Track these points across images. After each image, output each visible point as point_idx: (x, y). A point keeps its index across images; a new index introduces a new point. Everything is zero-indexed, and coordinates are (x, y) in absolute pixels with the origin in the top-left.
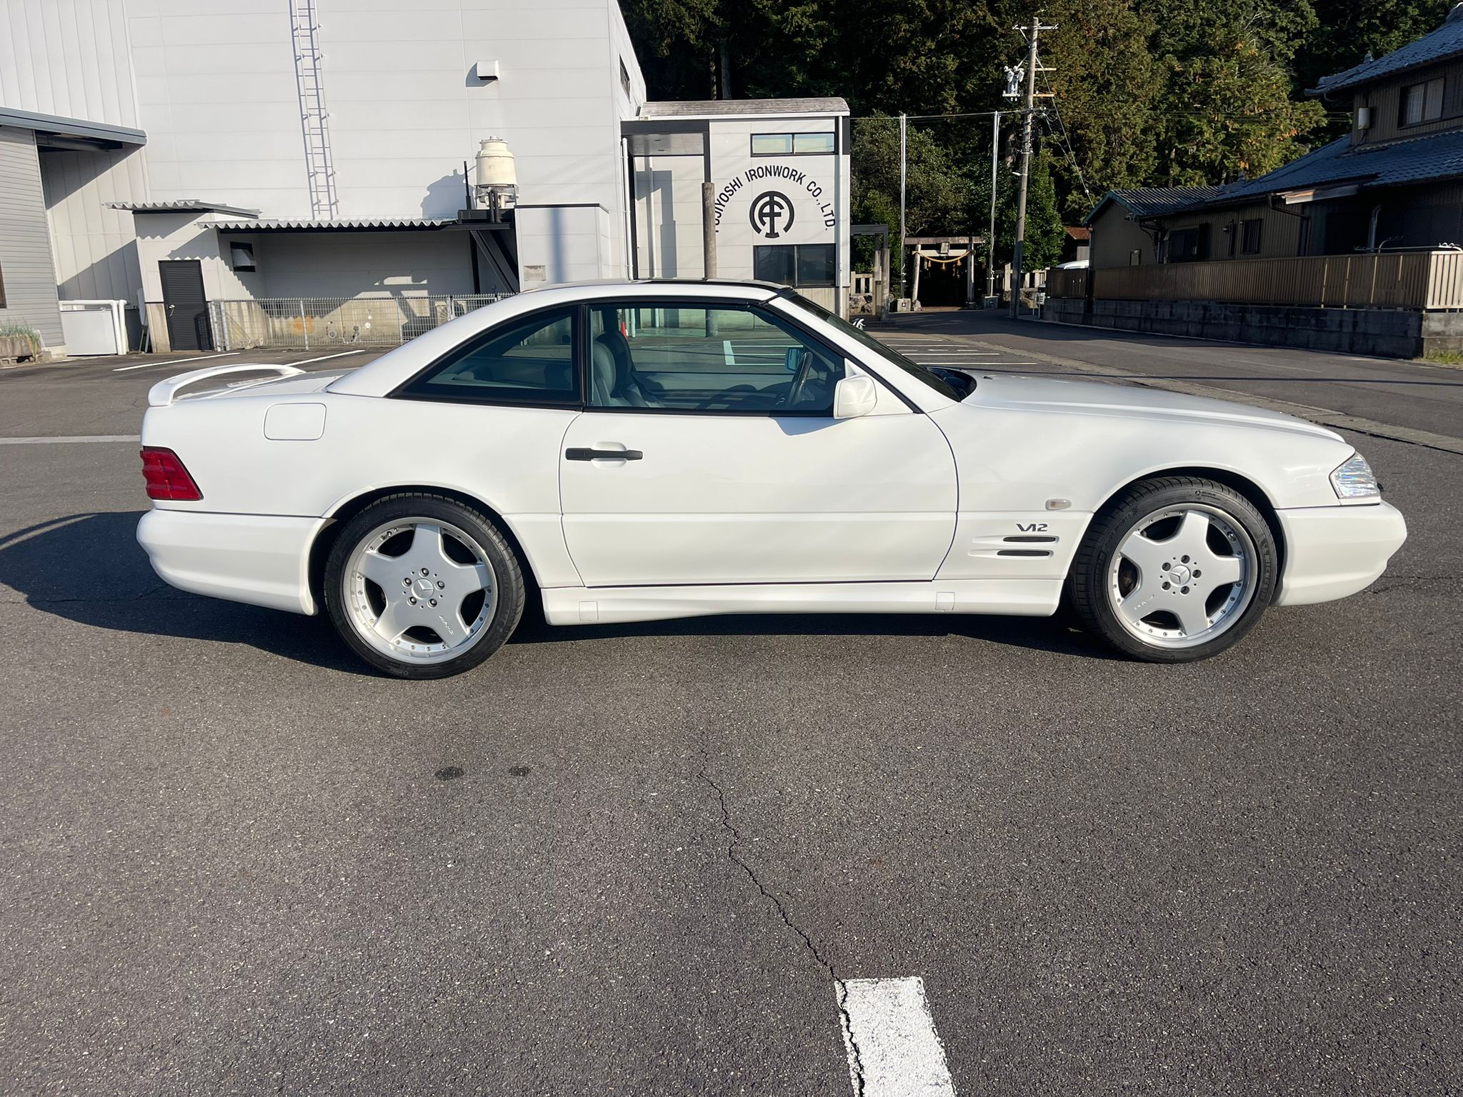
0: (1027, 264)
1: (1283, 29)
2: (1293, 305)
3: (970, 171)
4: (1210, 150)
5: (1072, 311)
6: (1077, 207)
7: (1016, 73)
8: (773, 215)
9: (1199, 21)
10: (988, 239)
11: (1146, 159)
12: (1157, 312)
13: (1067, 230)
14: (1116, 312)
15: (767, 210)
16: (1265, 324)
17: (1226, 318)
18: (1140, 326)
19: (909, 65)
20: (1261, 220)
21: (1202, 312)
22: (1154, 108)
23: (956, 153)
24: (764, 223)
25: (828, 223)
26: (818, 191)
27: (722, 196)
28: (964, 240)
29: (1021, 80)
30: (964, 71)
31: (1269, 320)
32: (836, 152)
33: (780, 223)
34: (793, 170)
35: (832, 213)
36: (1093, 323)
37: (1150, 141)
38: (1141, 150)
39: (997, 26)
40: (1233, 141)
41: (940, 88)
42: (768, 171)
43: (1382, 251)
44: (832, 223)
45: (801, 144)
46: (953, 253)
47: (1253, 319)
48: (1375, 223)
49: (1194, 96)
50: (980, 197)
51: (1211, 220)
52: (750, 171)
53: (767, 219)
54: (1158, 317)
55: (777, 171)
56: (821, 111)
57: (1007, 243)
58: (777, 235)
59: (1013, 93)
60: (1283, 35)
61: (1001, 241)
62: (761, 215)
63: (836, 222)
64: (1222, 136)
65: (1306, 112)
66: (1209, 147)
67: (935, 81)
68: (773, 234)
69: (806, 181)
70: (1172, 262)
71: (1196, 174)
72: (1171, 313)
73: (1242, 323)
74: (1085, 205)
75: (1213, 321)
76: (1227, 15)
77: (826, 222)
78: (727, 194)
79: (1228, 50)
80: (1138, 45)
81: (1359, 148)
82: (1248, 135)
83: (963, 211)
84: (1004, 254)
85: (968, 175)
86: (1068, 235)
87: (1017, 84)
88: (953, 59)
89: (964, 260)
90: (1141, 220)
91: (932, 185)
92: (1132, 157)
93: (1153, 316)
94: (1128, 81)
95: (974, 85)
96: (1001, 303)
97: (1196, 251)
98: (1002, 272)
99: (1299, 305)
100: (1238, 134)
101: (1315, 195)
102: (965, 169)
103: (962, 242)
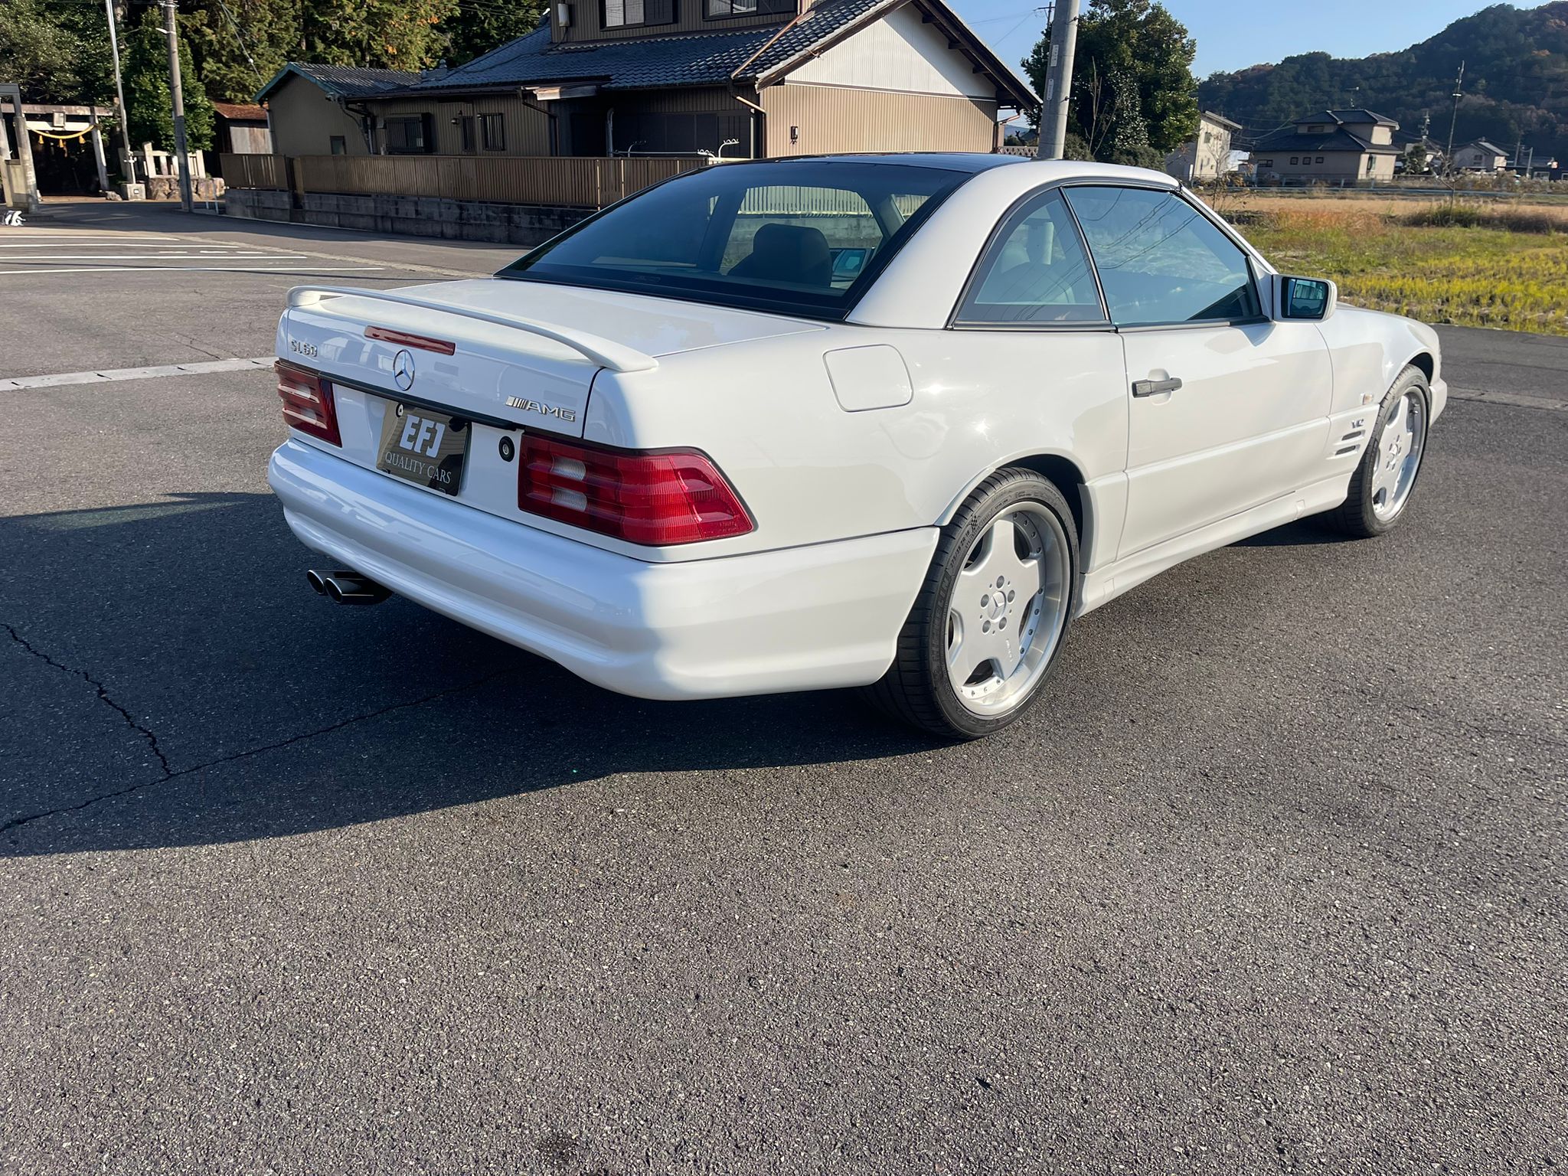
0: (172, 146)
2: (566, 207)
3: (69, 20)
4: (354, 27)
5: (272, 206)
6: (218, 78)
10: (114, 111)
11: (287, 29)
12: (397, 209)
13: (216, 106)
14: (338, 206)
16: (537, 225)
17: (488, 217)
18: (376, 225)
20: (501, 114)
21: (458, 211)
28: (84, 111)
31: (540, 221)
36: (307, 220)
37: (287, 9)
38: (280, 17)
40: (376, 20)
43: (632, 155)
46: (71, 126)
47: (523, 220)
48: (611, 125)
50: (90, 56)
51: (429, 109)
54: (399, 216)
57: (142, 117)
61: (134, 115)
64: (363, 14)
66: (353, 24)
71: (343, 53)
72: (417, 211)
73: (509, 225)
74: (229, 77)
75: (472, 222)
82: (390, 16)
83: (77, 72)
84: (145, 132)
85: (69, 26)
86: (216, 113)
89: (88, 136)
90: (346, 103)
91: (25, 34)
92: (270, 24)
93: (393, 214)
96: (149, 193)
97: (420, 143)
98: (141, 153)
99: (571, 207)
100: (379, 13)
101: (561, 93)
102: (62, 18)
103: (81, 113)
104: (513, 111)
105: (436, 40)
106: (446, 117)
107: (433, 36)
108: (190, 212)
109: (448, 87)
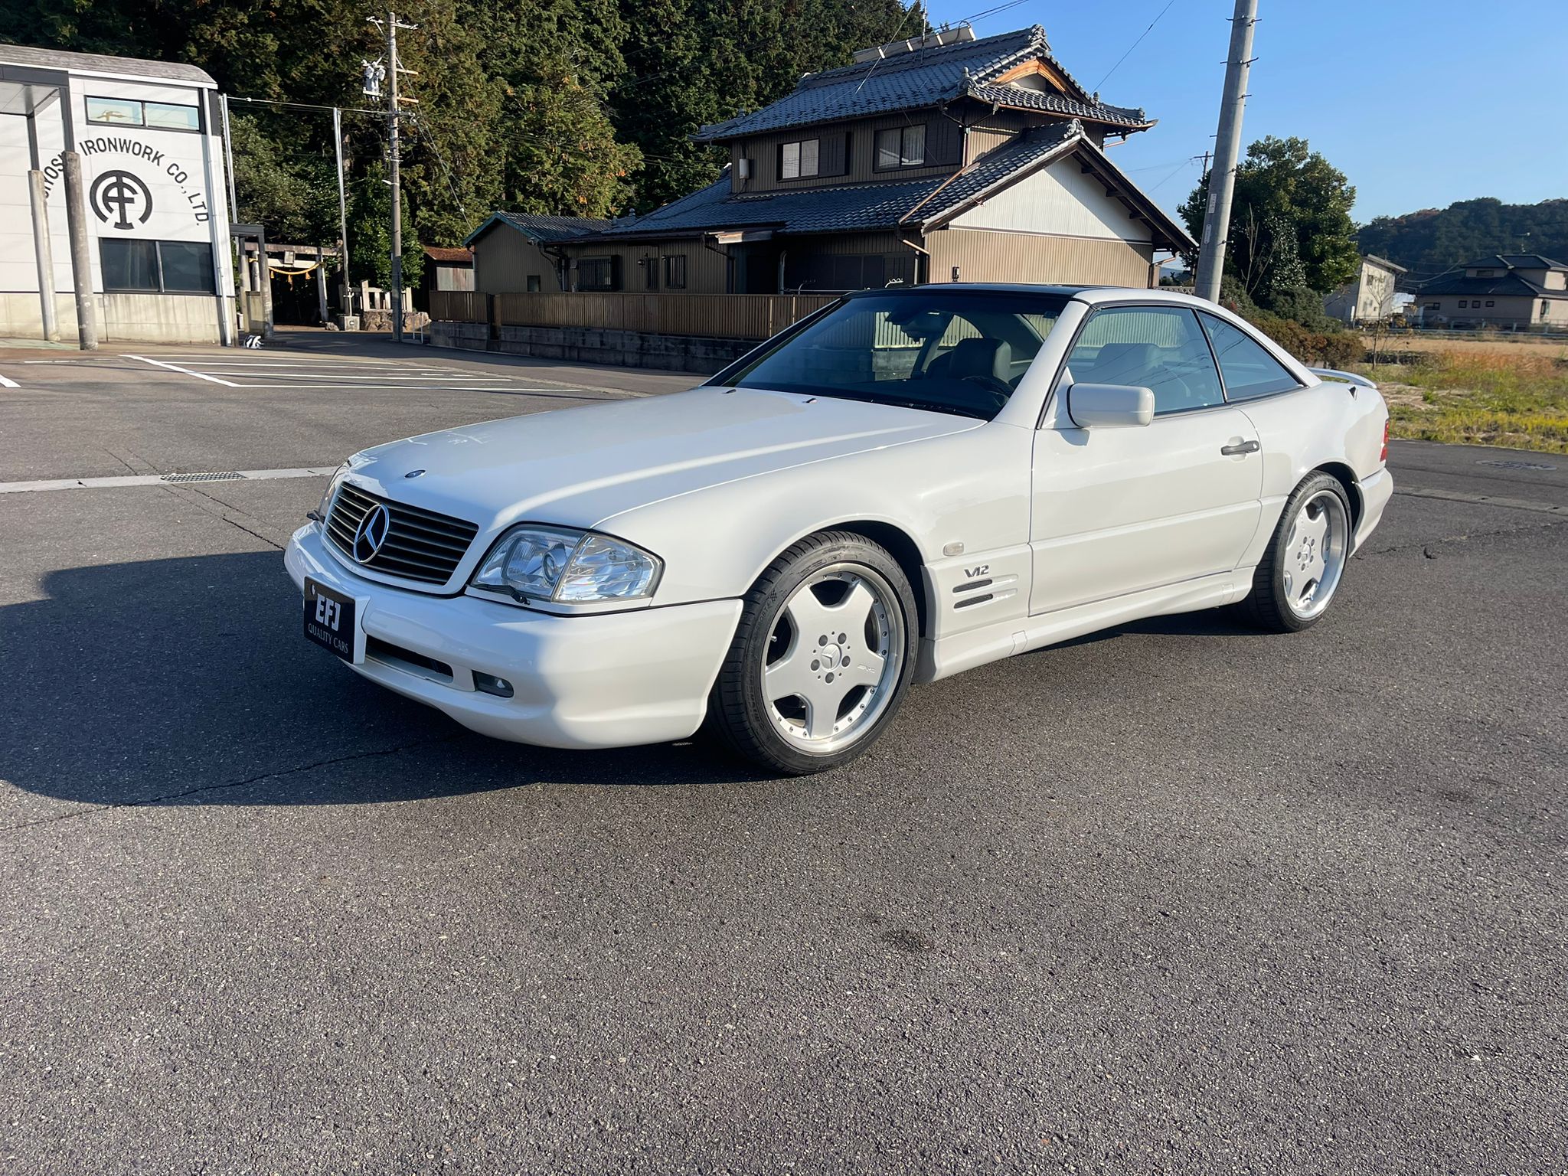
0: (386, 283)
1: (596, 69)
2: (737, 339)
3: (304, 171)
4: (551, 181)
5: (472, 337)
6: (429, 224)
7: (376, 70)
8: (122, 201)
9: (524, 48)
10: (337, 252)
11: (492, 182)
12: (584, 340)
13: (426, 249)
14: (530, 337)
15: (114, 193)
16: (711, 356)
17: (667, 348)
18: (564, 354)
19: (217, 38)
20: (684, 256)
21: (639, 342)
22: (493, 130)
23: (286, 149)
24: (111, 210)
25: (200, 217)
26: (183, 176)
27: (49, 171)
28: (311, 251)
29: (382, 79)
30: (286, 55)
31: (715, 352)
32: (202, 130)
33: (134, 212)
34: (147, 147)
35: (203, 205)
36: (502, 349)
37: (493, 164)
38: (486, 172)
39: (323, 12)
40: (570, 174)
41: (258, 70)
42: (111, 144)
43: (801, 293)
44: (205, 217)
45: (153, 115)
46: (298, 264)
47: (699, 351)
48: (783, 266)
49: (530, 123)
50: (320, 202)
51: (623, 252)
52: (86, 142)
53: (115, 206)
55: (126, 146)
56: (179, 78)
57: (362, 258)
58: (130, 226)
59: (374, 91)
60: (597, 75)
61: (355, 256)
62: (106, 199)
63: (209, 216)
64: (560, 169)
65: (627, 154)
66: (549, 177)
67: (253, 61)
68: (123, 224)
69: (165, 162)
70: (583, 291)
71: (539, 203)
72: (602, 342)
73: (686, 355)
74: (439, 223)
75: (652, 352)
76: (550, 47)
77: (197, 215)
78: (56, 168)
79: (557, 85)
80: (469, 60)
81: (741, 196)
82: (583, 171)
83: (306, 217)
84: (364, 271)
85: (302, 175)
86: (426, 255)
87: (377, 82)
88: (272, 40)
89: (313, 273)
90: (545, 245)
91: (264, 182)
92: (478, 178)
93: (580, 345)
94: (467, 98)
95: (300, 72)
96: (363, 324)
97: (608, 281)
98: (359, 290)
99: (745, 339)
100: (574, 168)
101: (743, 237)
102: (297, 168)
103: (309, 253)
104: (696, 254)
105: (622, 191)
106: (633, 259)
107: (619, 188)
108: (400, 342)
109: (637, 232)
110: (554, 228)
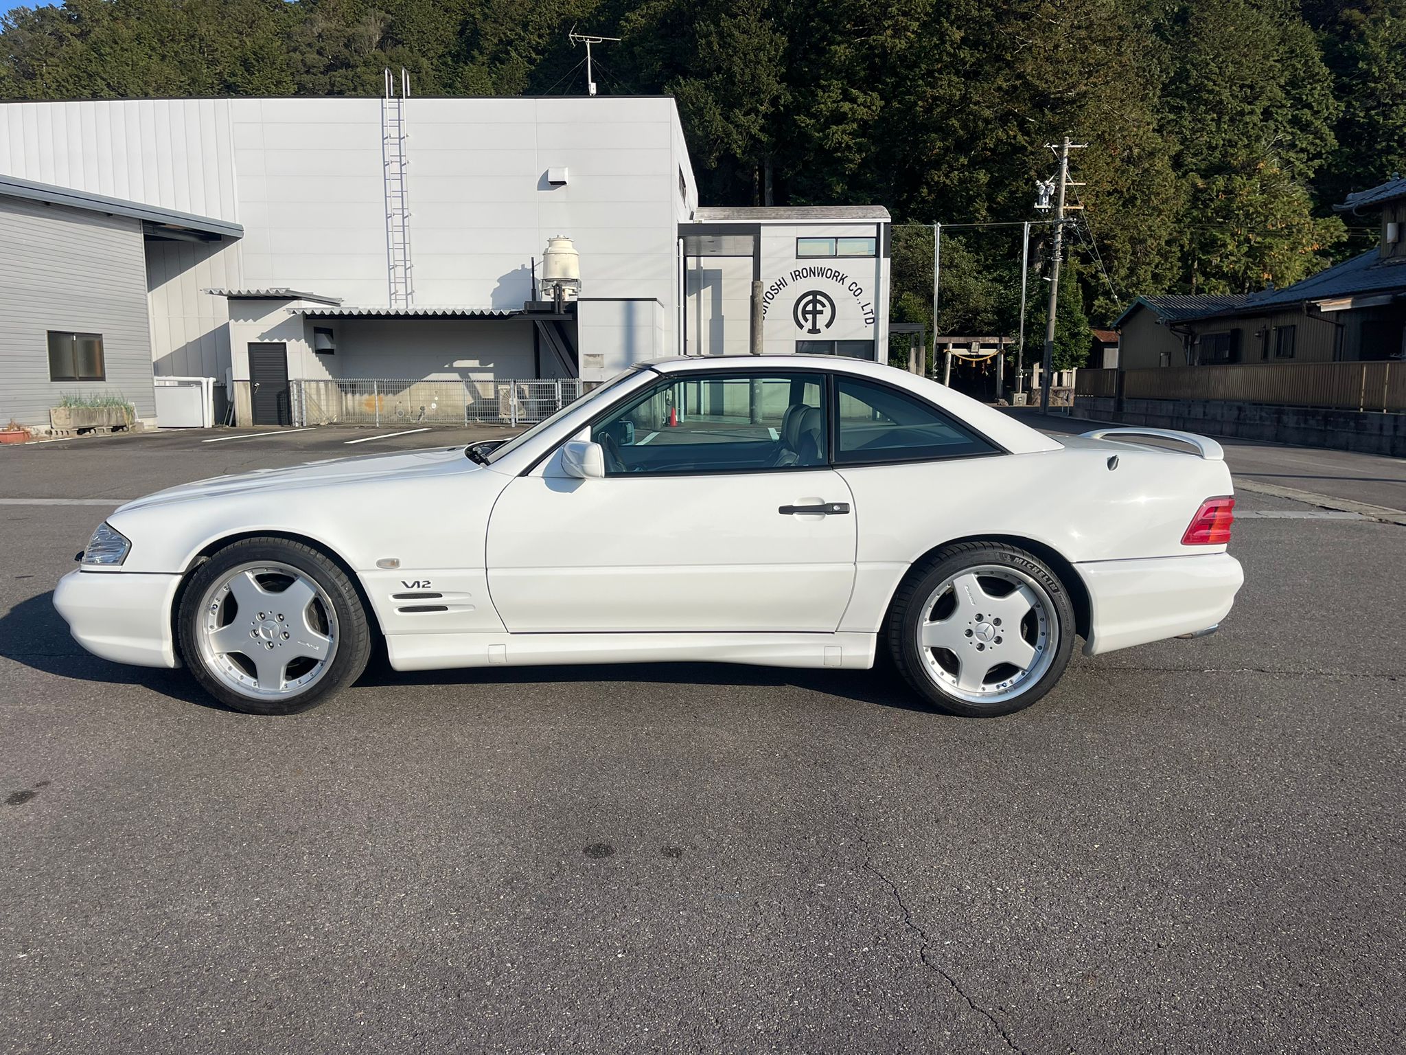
0: (1055, 364)
1: (1302, 150)
2: (1331, 408)
3: (1000, 275)
4: (1234, 261)
5: (1102, 409)
6: (1103, 311)
7: (1047, 187)
8: (815, 313)
9: (1222, 142)
10: (1017, 340)
11: (1171, 269)
12: (1190, 411)
13: (1094, 333)
14: (1147, 409)
15: (810, 307)
16: (1303, 425)
17: (1261, 418)
19: (942, 179)
20: (1294, 326)
21: (1236, 413)
22: (1179, 221)
23: (986, 259)
24: (806, 320)
25: (868, 321)
26: (859, 291)
27: (768, 294)
28: (995, 340)
29: (1052, 193)
30: (995, 185)
31: (1306, 421)
32: (877, 256)
33: (822, 320)
34: (836, 271)
35: (872, 312)
36: (1124, 420)
37: (1175, 252)
38: (1166, 260)
39: (1027, 145)
40: (1257, 254)
41: (971, 200)
42: (812, 272)
44: (872, 320)
45: (843, 248)
46: (983, 352)
47: (1290, 420)
49: (1217, 211)
50: (1010, 300)
51: (1240, 325)
52: (795, 272)
53: (809, 317)
54: (1191, 417)
55: (821, 272)
56: (864, 217)
57: (1035, 343)
58: (819, 331)
59: (1045, 205)
60: (1304, 156)
61: (1030, 342)
62: (805, 312)
63: (875, 320)
64: (1245, 249)
65: (1327, 228)
66: (1233, 258)
67: (968, 193)
68: (814, 330)
69: (848, 282)
70: (1203, 364)
71: (1219, 283)
72: (1204, 412)
73: (1278, 424)
74: (1113, 310)
75: (1247, 422)
76: (1249, 137)
77: (866, 319)
78: (773, 292)
79: (1249, 169)
80: (1162, 163)
81: (1388, 261)
82: (1270, 248)
83: (994, 313)
84: (1034, 354)
85: (999, 280)
86: (1095, 338)
87: (1048, 197)
88: (985, 175)
89: (994, 358)
90: (1172, 325)
91: (963, 288)
92: (1157, 267)
93: (1185, 415)
94: (1153, 197)
95: (1004, 197)
96: (1029, 400)
97: (1227, 354)
98: (1031, 371)
100: (1261, 247)
101: (1353, 303)
102: (995, 275)
103: (992, 342)
104: (1302, 323)
106: (1251, 331)
108: (1045, 415)
109: (1271, 304)
110: (1192, 307)
